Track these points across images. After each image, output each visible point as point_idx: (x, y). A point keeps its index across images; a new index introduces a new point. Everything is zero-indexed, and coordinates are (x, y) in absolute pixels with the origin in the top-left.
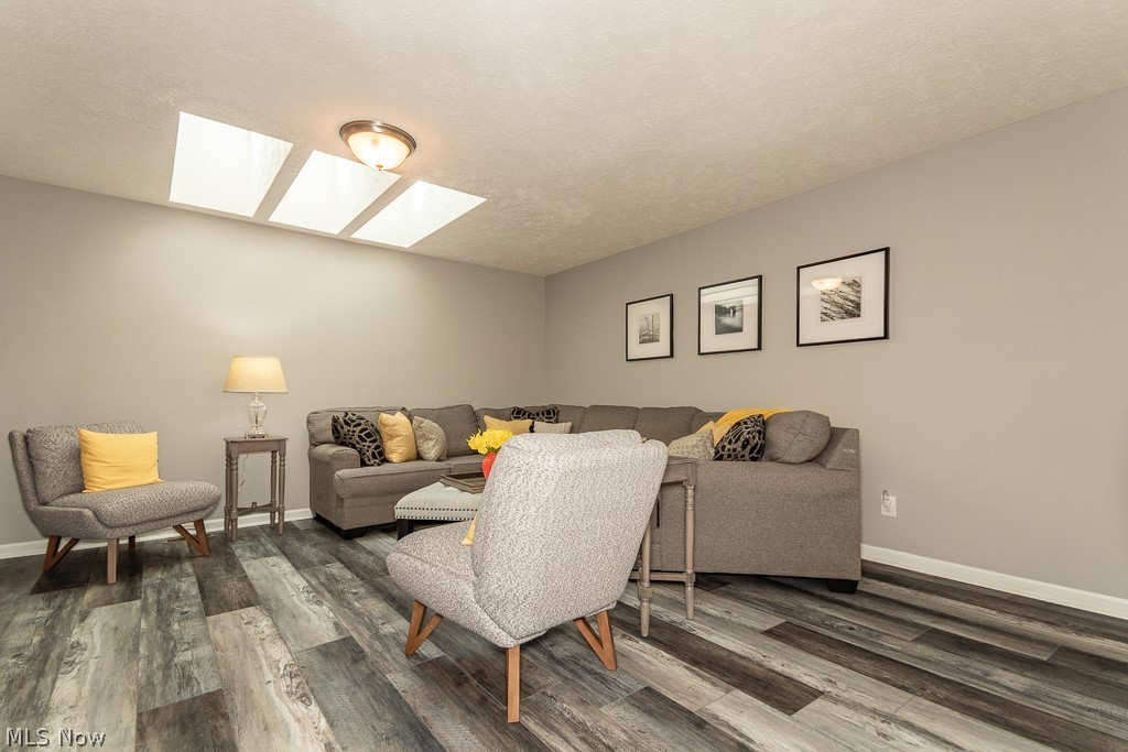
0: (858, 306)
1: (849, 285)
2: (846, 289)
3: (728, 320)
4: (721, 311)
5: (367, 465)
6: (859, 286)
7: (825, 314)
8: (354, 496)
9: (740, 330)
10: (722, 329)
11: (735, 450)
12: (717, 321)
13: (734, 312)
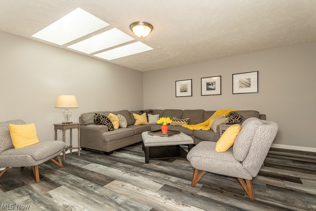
0: (250, 85)
1: (247, 79)
2: (247, 81)
3: (210, 87)
4: (208, 84)
5: (110, 131)
6: (250, 80)
7: (241, 86)
8: (111, 141)
9: (215, 89)
10: (208, 89)
11: (236, 121)
12: (207, 87)
13: (213, 85)
